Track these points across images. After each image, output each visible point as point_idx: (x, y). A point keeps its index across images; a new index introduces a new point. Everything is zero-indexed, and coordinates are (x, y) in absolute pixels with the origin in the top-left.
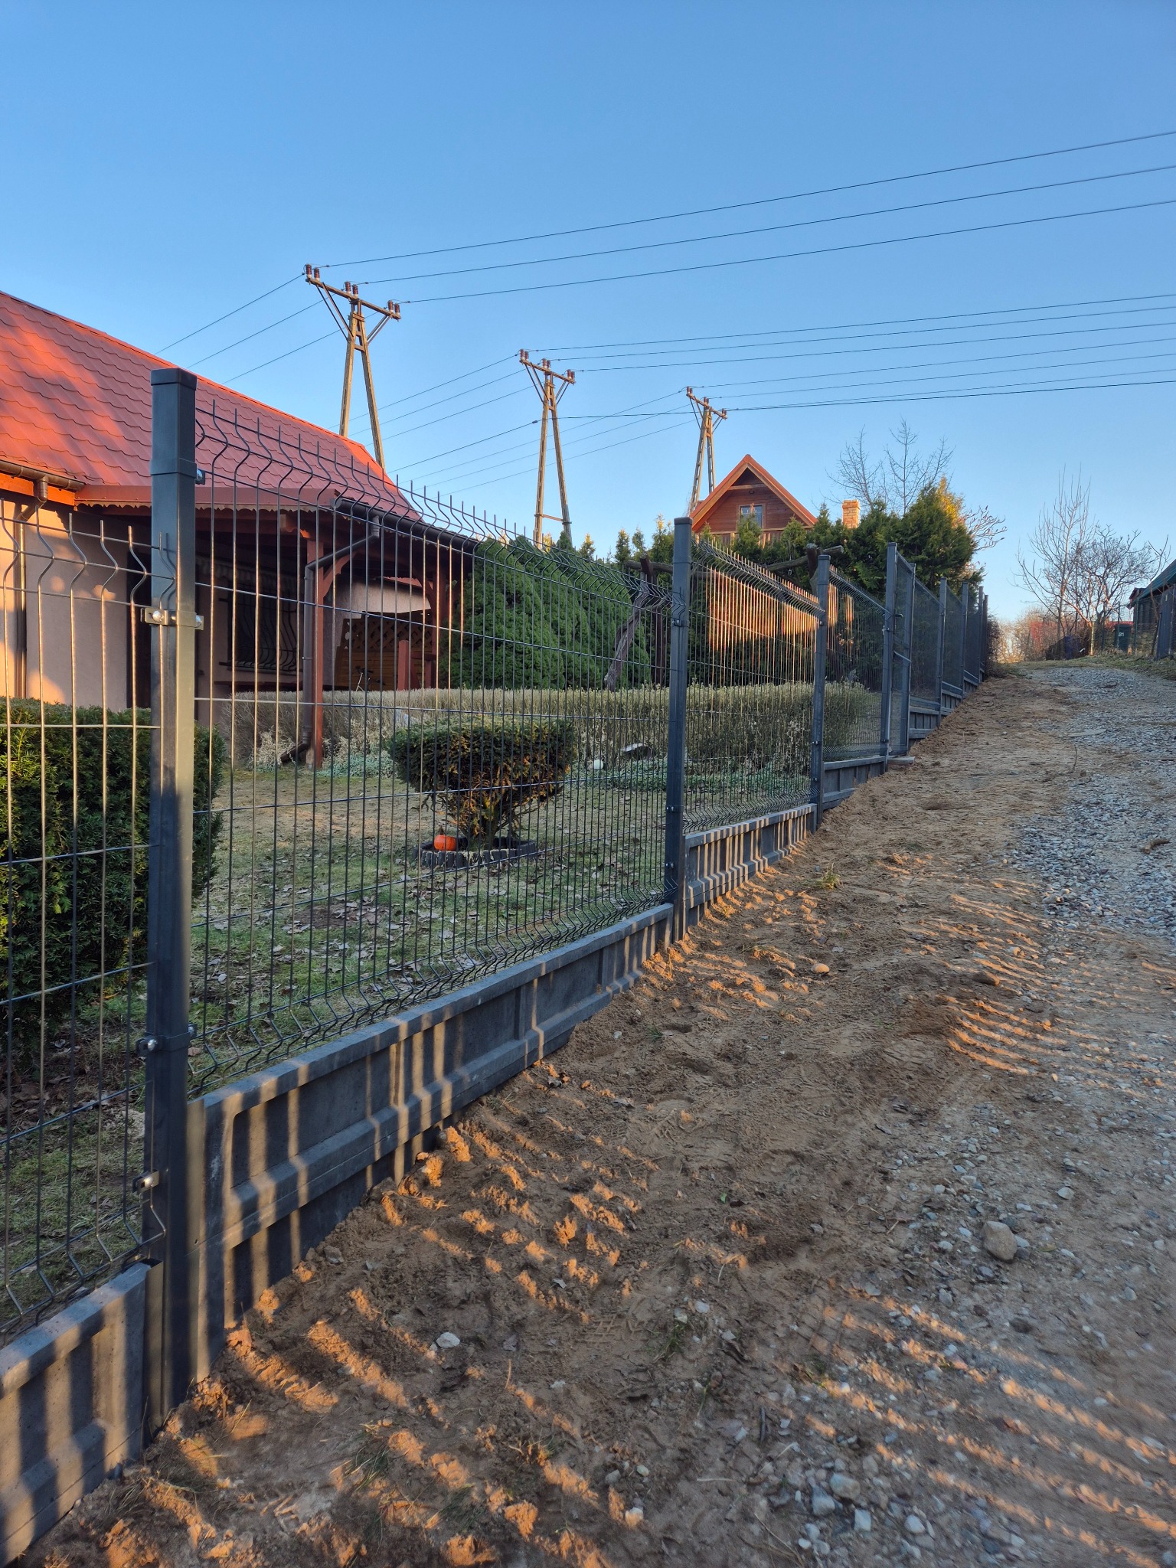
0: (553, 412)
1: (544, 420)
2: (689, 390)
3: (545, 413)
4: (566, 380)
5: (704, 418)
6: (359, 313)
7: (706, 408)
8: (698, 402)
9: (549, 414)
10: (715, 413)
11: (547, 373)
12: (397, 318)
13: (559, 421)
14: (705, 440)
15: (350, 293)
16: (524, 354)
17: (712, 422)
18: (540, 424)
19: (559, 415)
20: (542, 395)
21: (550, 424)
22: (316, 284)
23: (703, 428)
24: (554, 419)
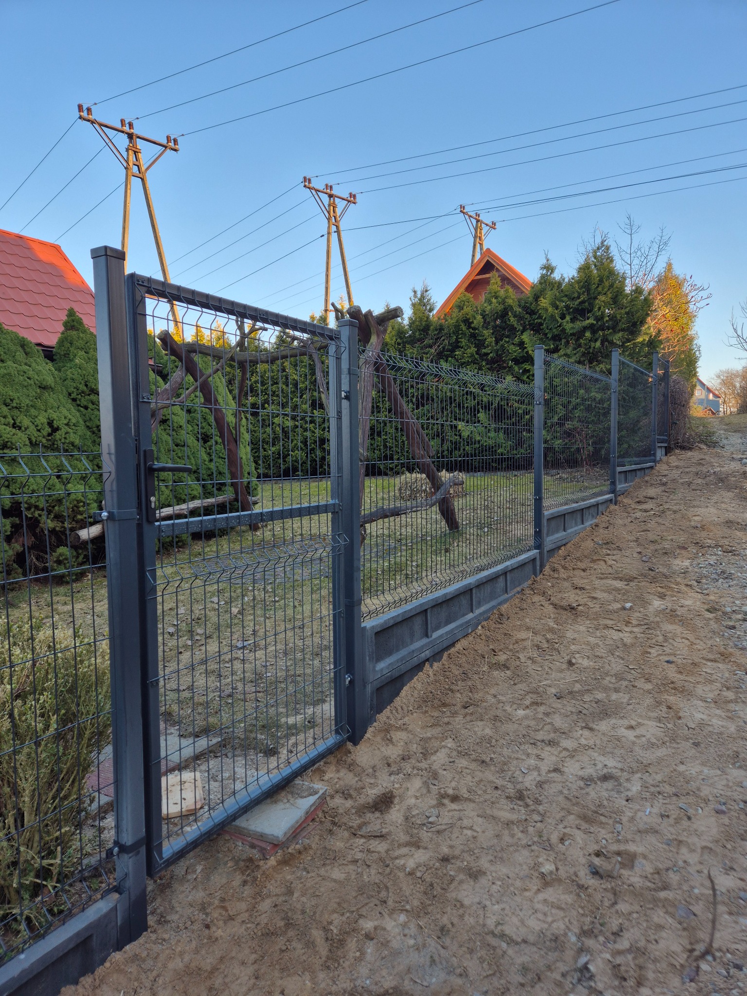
0: (337, 227)
1: (329, 233)
2: (462, 207)
3: (329, 227)
4: (349, 201)
5: (476, 230)
6: (134, 146)
7: (478, 221)
8: (470, 216)
9: (334, 228)
10: (487, 225)
11: (331, 196)
12: (176, 150)
13: (342, 234)
14: (478, 246)
15: (126, 129)
16: (307, 180)
17: (483, 232)
18: (326, 236)
19: (341, 228)
20: (327, 215)
21: (334, 236)
22: (89, 121)
23: (475, 237)
24: (338, 232)
